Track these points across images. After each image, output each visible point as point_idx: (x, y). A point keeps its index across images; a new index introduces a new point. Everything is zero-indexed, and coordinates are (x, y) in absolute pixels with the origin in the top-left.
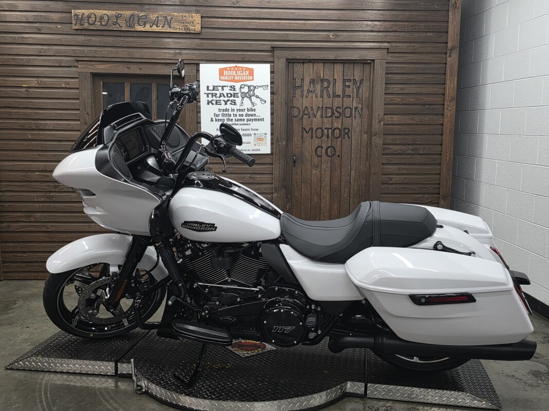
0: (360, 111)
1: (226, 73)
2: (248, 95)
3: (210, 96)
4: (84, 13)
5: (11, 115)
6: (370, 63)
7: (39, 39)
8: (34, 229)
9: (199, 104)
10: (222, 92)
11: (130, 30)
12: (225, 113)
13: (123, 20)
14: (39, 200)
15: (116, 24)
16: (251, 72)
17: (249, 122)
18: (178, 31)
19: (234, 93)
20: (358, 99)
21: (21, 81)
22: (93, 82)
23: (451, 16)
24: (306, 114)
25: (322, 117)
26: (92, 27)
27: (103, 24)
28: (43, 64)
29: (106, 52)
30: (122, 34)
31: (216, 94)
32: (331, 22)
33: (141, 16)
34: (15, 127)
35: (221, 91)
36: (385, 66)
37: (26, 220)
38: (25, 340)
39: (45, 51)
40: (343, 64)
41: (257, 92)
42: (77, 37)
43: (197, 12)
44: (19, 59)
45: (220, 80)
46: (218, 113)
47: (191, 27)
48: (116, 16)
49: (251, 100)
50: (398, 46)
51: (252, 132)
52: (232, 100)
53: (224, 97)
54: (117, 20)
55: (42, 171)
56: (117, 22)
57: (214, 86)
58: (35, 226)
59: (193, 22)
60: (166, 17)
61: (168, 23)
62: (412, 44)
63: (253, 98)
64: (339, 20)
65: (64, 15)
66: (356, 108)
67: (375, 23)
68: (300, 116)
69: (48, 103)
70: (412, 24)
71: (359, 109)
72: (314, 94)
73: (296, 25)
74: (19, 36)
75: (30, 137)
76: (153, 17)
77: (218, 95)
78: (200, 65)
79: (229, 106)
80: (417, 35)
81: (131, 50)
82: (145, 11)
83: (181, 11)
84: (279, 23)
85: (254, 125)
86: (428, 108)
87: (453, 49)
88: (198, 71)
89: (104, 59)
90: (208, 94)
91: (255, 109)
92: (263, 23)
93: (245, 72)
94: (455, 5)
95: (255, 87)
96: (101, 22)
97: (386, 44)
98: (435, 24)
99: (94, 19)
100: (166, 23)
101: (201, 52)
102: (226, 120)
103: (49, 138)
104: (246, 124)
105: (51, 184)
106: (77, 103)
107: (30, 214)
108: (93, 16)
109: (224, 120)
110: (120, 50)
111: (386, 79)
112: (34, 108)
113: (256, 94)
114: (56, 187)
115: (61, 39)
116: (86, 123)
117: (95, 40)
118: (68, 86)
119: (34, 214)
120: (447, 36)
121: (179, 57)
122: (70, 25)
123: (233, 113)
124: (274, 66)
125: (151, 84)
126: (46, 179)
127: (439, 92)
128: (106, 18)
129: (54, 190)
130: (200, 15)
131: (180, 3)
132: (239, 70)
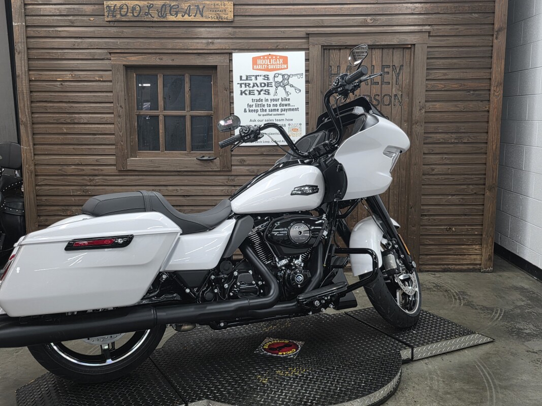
0: (400, 99)
1: (259, 62)
2: (282, 84)
3: (243, 86)
4: (116, 5)
5: (47, 109)
6: (410, 48)
7: (73, 32)
9: (232, 95)
10: (256, 82)
11: (162, 20)
12: (258, 103)
13: (155, 11)
14: (75, 194)
15: (147, 15)
16: (285, 60)
17: (283, 112)
18: (210, 20)
19: (268, 83)
20: (398, 86)
21: (56, 75)
22: (127, 74)
26: (124, 19)
27: (136, 14)
28: (77, 58)
29: (138, 44)
30: (154, 25)
31: (249, 84)
32: (369, 6)
33: (173, 6)
34: (51, 121)
35: (254, 81)
36: (426, 50)
37: (62, 214)
39: (79, 43)
40: (381, 50)
41: (291, 81)
42: (109, 29)
44: (53, 53)
45: (253, 69)
46: (251, 103)
47: (224, 16)
48: (147, 6)
49: (285, 89)
50: (441, 29)
51: (287, 123)
52: (265, 90)
53: (258, 87)
54: (149, 10)
55: (78, 165)
56: (148, 13)
57: (247, 76)
59: (225, 10)
60: (198, 6)
61: (200, 11)
62: (456, 27)
63: (288, 87)
64: (377, 3)
65: (97, 7)
66: (396, 95)
67: (415, 5)
69: (81, 97)
70: (456, 5)
73: (332, 10)
74: (53, 29)
75: (65, 130)
76: (185, 6)
77: (251, 85)
78: (233, 54)
79: (263, 96)
80: (460, 16)
81: (163, 41)
82: (177, 1)
84: (314, 8)
85: (288, 115)
86: (473, 94)
87: (500, 30)
88: (231, 60)
89: (136, 50)
90: (241, 84)
91: (289, 99)
92: (298, 9)
93: (279, 61)
95: (289, 76)
96: (133, 13)
97: (427, 28)
98: (480, 4)
99: (126, 10)
100: (198, 12)
101: (234, 41)
102: (259, 111)
103: (84, 132)
104: (280, 114)
105: (86, 178)
106: (110, 96)
107: (67, 208)
108: (125, 7)
109: (257, 111)
110: (153, 41)
111: (428, 64)
112: (69, 102)
113: (290, 83)
114: (91, 180)
115: (94, 32)
116: (119, 116)
117: (128, 31)
118: (101, 79)
119: (70, 208)
120: (494, 17)
121: (211, 47)
122: (102, 17)
123: (267, 103)
124: (309, 53)
125: (184, 75)
126: (82, 173)
127: (485, 77)
128: (138, 9)
129: (89, 184)
130: (232, 2)
132: (273, 59)
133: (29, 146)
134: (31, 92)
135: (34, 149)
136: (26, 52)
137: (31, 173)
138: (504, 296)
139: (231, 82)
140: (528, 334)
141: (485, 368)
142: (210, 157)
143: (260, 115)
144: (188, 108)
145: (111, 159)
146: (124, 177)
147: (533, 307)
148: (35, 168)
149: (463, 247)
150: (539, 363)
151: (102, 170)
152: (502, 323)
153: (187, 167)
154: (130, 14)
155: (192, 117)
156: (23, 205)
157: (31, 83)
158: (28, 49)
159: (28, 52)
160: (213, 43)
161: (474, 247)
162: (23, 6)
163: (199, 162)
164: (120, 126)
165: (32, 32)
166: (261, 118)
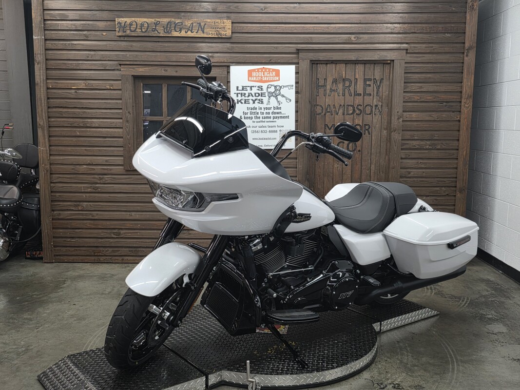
0: (380, 109)
1: (254, 74)
2: (274, 94)
3: (239, 95)
4: (126, 21)
5: (62, 114)
6: (390, 63)
7: (87, 45)
8: (81, 217)
10: (251, 92)
11: (167, 35)
12: (253, 111)
13: (161, 27)
14: (86, 191)
15: (154, 31)
16: (278, 73)
17: (275, 120)
18: (210, 36)
19: (262, 93)
20: (378, 97)
21: (72, 83)
22: (134, 83)
23: (468, 18)
24: (329, 112)
25: (343, 114)
26: (133, 34)
27: (144, 30)
28: (91, 68)
29: (146, 57)
30: (160, 40)
31: (245, 94)
32: (353, 25)
33: (178, 23)
34: (65, 125)
35: (249, 91)
36: (404, 65)
37: (74, 209)
38: (72, 315)
39: (92, 56)
40: (363, 65)
41: (283, 91)
42: (120, 43)
43: (228, 18)
44: (69, 64)
45: (249, 80)
46: (246, 111)
47: (223, 32)
48: (154, 23)
49: (277, 99)
50: (417, 47)
51: (278, 129)
52: (259, 99)
53: (253, 96)
54: (155, 27)
55: (89, 164)
56: (155, 29)
57: (243, 87)
58: (82, 214)
59: (224, 28)
60: (200, 24)
61: (201, 28)
62: (431, 45)
63: (279, 97)
64: (360, 23)
65: (109, 23)
66: (376, 106)
67: (394, 25)
68: (323, 113)
69: (94, 103)
70: (431, 25)
71: (379, 107)
72: (336, 95)
73: (319, 28)
74: (69, 42)
75: (78, 133)
76: (188, 23)
77: (247, 95)
78: (231, 67)
79: (257, 105)
80: (435, 36)
81: (168, 54)
82: (181, 18)
83: (213, 18)
84: (304, 27)
85: (279, 122)
86: (446, 105)
87: (470, 48)
88: (229, 72)
89: (144, 62)
90: (237, 94)
91: (280, 108)
92: (289, 27)
93: (272, 73)
94: (472, 7)
95: (281, 87)
96: (141, 29)
97: (405, 45)
98: (453, 25)
99: (135, 26)
100: (200, 29)
101: (232, 55)
102: (254, 118)
103: (95, 135)
104: (272, 121)
105: (96, 176)
106: (120, 103)
107: (78, 203)
109: (252, 118)
110: (159, 54)
111: (405, 78)
112: (82, 108)
113: (282, 93)
114: (101, 179)
115: (106, 45)
116: (127, 121)
117: (136, 45)
118: (112, 88)
119: (81, 203)
120: (465, 37)
122: (114, 32)
123: (261, 111)
124: (298, 67)
126: (93, 172)
127: (457, 90)
128: (146, 25)
129: (99, 182)
130: (230, 20)
131: (212, 10)
132: (266, 71)
133: (46, 147)
134: (48, 98)
135: (50, 150)
136: (44, 62)
137: (47, 171)
138: (471, 286)
140: (490, 319)
141: (449, 346)
143: (254, 122)
145: (120, 160)
146: (130, 176)
147: (496, 296)
148: (50, 167)
150: (497, 342)
151: (111, 170)
152: (467, 310)
154: (139, 30)
156: (39, 200)
157: (49, 91)
158: (47, 60)
159: (46, 63)
160: (212, 57)
162: (43, 22)
164: (128, 130)
165: (49, 44)
166: (255, 124)
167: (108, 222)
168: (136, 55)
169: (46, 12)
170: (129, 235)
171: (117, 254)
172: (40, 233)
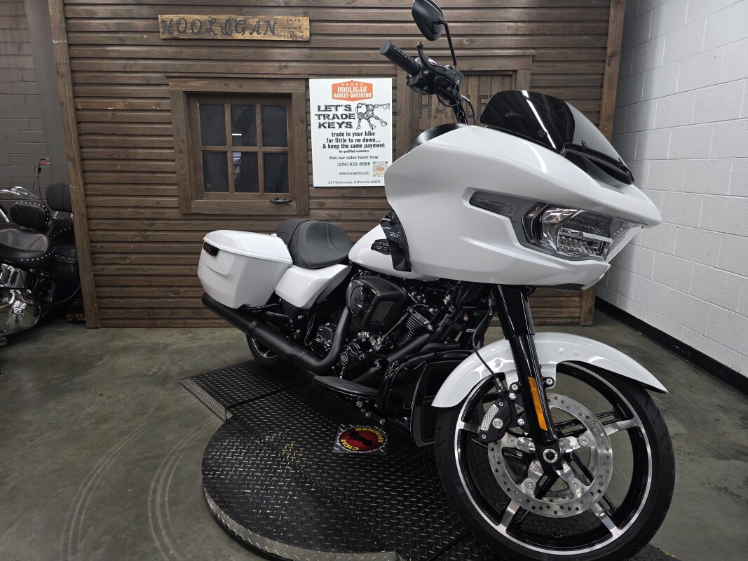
1: (340, 89)
2: (365, 116)
3: (322, 117)
4: (172, 19)
5: (97, 143)
6: (511, 75)
7: (123, 52)
8: (130, 272)
9: (309, 128)
10: (336, 113)
11: (227, 38)
13: (218, 27)
14: (134, 240)
15: (209, 32)
16: (370, 88)
17: (367, 149)
18: (282, 39)
19: (350, 114)
21: (106, 102)
22: (188, 103)
23: (612, 13)
26: (182, 36)
27: (196, 31)
28: (129, 82)
30: (217, 43)
31: (329, 115)
32: (465, 24)
33: (239, 21)
34: (103, 157)
35: (334, 112)
36: (529, 77)
37: (120, 262)
39: (131, 66)
40: (478, 78)
41: (377, 112)
42: (166, 49)
43: (305, 14)
44: (101, 77)
45: (333, 98)
46: (331, 138)
47: (298, 34)
48: (209, 22)
49: (369, 122)
50: (546, 53)
51: (371, 161)
52: (347, 123)
53: (338, 118)
54: (211, 26)
55: (136, 207)
56: (211, 29)
57: (326, 106)
58: (131, 269)
59: (300, 27)
60: (268, 22)
61: (271, 28)
62: (564, 51)
63: (372, 120)
64: (475, 22)
65: (150, 21)
67: (518, 24)
69: (137, 129)
70: (564, 25)
72: (443, 115)
74: (99, 48)
75: (120, 168)
76: (253, 21)
77: (331, 117)
78: (310, 80)
79: (344, 130)
80: (569, 39)
81: (229, 63)
82: (244, 15)
83: (286, 14)
84: (402, 26)
85: (373, 151)
87: (613, 55)
88: (307, 87)
89: (197, 74)
90: (319, 116)
91: (374, 133)
92: (384, 27)
93: (363, 88)
95: (374, 106)
96: (192, 30)
97: (531, 51)
98: (592, 25)
99: (184, 26)
100: (269, 29)
101: (311, 65)
102: (340, 146)
103: (141, 169)
104: (364, 151)
105: (146, 222)
106: (170, 128)
107: (125, 256)
108: (183, 22)
109: (338, 147)
110: (217, 63)
113: (375, 114)
114: (151, 225)
115: (148, 52)
116: (181, 152)
117: (188, 52)
118: (159, 109)
119: (129, 256)
120: (607, 40)
121: (285, 71)
122: (157, 34)
123: (349, 137)
124: (396, 80)
125: (254, 106)
126: (140, 216)
127: (593, 110)
128: (199, 24)
129: (149, 229)
130: (308, 18)
131: (285, 3)
132: (355, 86)
133: (79, 185)
134: (78, 123)
135: (85, 189)
136: (70, 76)
137: (83, 216)
139: (308, 113)
142: (285, 199)
143: (341, 152)
144: (259, 144)
145: (174, 201)
146: (188, 222)
148: (87, 211)
149: (562, 299)
151: (163, 213)
153: (259, 211)
154: (189, 31)
155: (265, 154)
156: (76, 253)
157: (79, 113)
158: (73, 72)
159: (72, 76)
160: (286, 67)
161: (574, 299)
162: (63, 21)
163: (272, 205)
164: (181, 162)
165: (76, 51)
166: (342, 155)
167: (164, 279)
168: (189, 65)
169: (68, 8)
170: (191, 294)
171: (176, 316)
172: (80, 292)
